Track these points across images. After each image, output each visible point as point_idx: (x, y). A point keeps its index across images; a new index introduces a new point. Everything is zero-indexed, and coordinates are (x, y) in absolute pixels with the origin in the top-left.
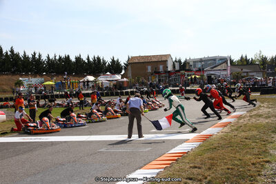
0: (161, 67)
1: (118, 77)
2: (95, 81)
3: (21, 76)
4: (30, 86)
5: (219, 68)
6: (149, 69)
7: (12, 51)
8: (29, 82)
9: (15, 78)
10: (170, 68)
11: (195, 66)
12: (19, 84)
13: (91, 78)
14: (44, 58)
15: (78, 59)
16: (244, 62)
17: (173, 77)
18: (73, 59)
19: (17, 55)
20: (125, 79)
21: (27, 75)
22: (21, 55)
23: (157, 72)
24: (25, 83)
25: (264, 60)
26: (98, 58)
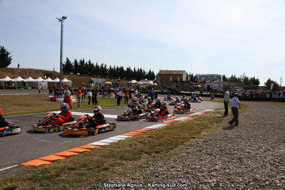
0: (179, 78)
1: (151, 82)
2: (136, 83)
3: (94, 77)
4: (97, 84)
5: (215, 81)
6: (171, 79)
7: (90, 62)
8: (97, 81)
9: (89, 78)
10: (184, 79)
11: (200, 79)
12: (91, 82)
13: (134, 81)
14: (108, 67)
15: (128, 69)
16: (233, 79)
17: (185, 85)
18: (125, 69)
19: (93, 65)
20: (156, 84)
21: (97, 77)
22: (95, 64)
23: (175, 81)
24: (95, 82)
25: (246, 79)
26: (141, 70)
